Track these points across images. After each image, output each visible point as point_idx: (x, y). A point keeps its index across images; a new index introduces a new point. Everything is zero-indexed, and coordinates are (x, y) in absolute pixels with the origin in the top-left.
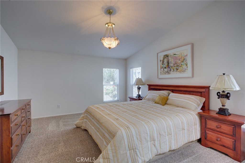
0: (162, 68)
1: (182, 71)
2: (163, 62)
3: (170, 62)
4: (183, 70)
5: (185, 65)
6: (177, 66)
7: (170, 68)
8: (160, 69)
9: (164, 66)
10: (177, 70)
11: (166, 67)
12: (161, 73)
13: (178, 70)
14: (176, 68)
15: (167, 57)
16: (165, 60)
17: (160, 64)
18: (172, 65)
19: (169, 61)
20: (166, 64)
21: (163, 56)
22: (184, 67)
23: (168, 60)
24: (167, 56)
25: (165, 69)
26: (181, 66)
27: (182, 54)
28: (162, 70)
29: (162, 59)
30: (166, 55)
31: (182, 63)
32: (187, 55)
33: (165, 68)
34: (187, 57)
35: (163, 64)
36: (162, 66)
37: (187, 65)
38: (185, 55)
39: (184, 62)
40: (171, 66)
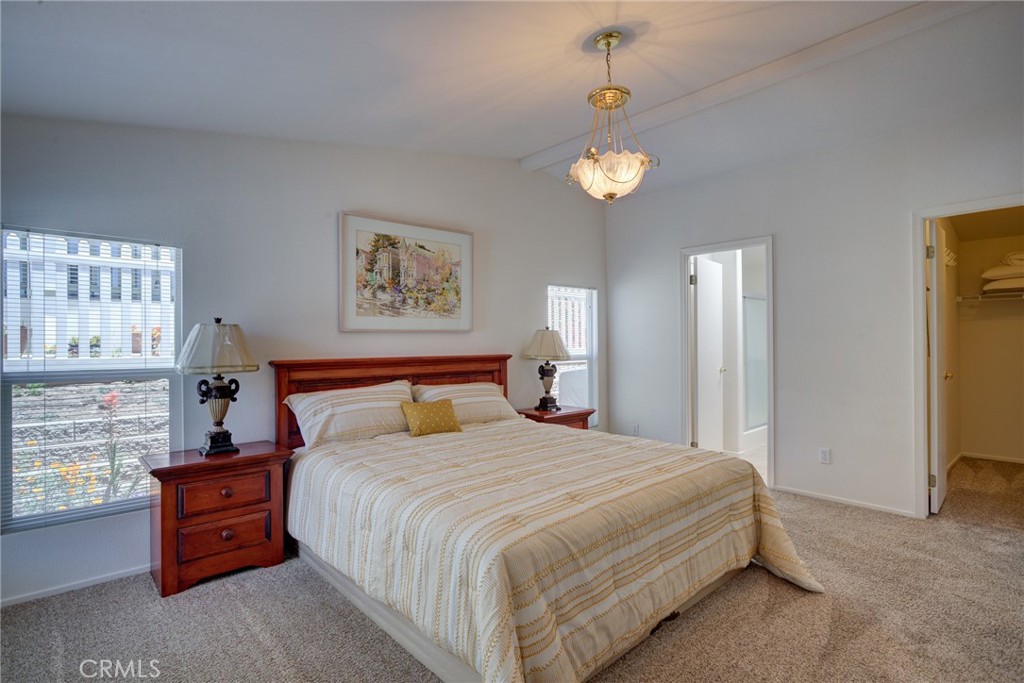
0: (366, 287)
1: (444, 311)
2: (372, 262)
3: (402, 271)
4: (446, 307)
5: (453, 293)
6: (429, 291)
7: (400, 291)
8: (358, 289)
9: (379, 280)
10: (429, 304)
11: (387, 285)
12: (359, 306)
13: (433, 305)
14: (425, 296)
15: (390, 248)
16: (381, 256)
17: (355, 266)
18: (411, 283)
19: (402, 263)
20: (387, 274)
21: (372, 237)
22: (451, 297)
23: (393, 259)
24: (392, 243)
25: (380, 294)
26: (441, 294)
27: (447, 256)
28: (367, 293)
29: (368, 249)
30: (387, 237)
31: (446, 285)
32: (458, 264)
33: (382, 288)
34: (458, 269)
35: (371, 270)
36: (368, 278)
37: (457, 293)
38: (454, 261)
39: (451, 281)
40: (406, 286)
